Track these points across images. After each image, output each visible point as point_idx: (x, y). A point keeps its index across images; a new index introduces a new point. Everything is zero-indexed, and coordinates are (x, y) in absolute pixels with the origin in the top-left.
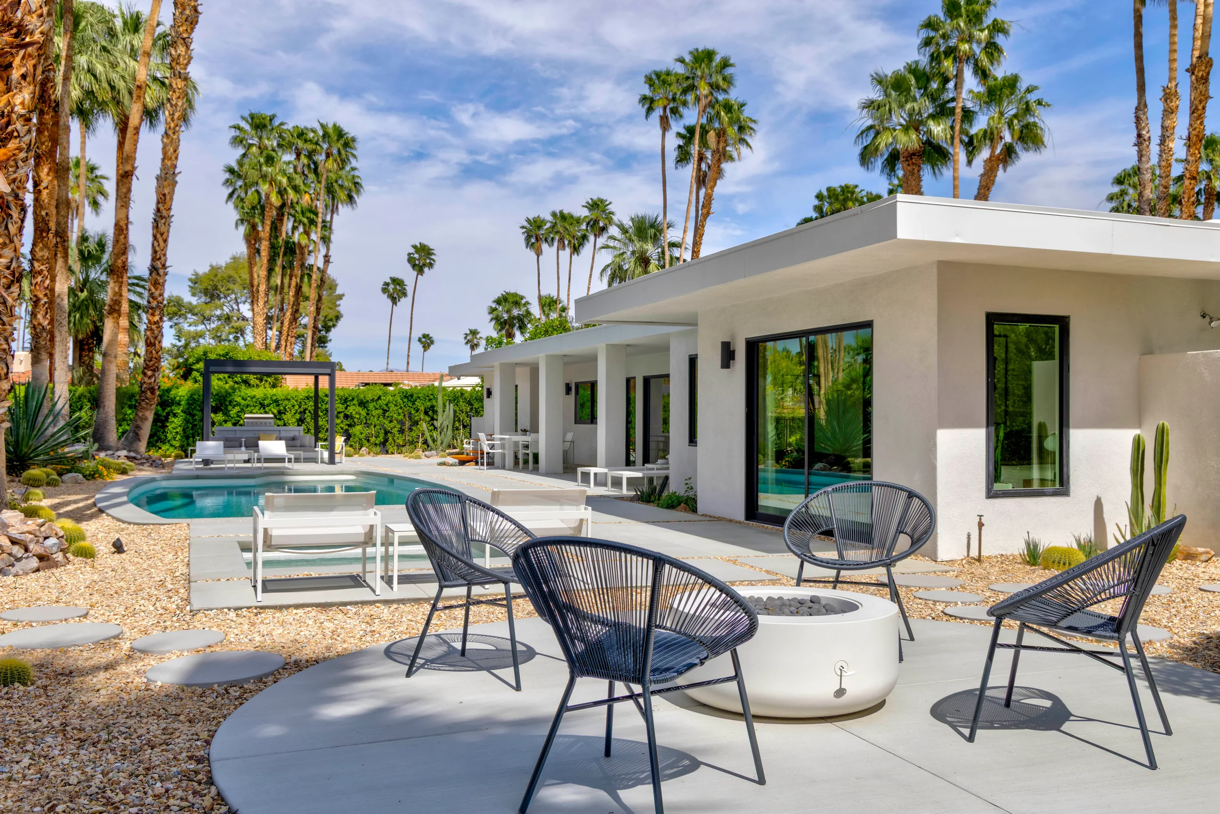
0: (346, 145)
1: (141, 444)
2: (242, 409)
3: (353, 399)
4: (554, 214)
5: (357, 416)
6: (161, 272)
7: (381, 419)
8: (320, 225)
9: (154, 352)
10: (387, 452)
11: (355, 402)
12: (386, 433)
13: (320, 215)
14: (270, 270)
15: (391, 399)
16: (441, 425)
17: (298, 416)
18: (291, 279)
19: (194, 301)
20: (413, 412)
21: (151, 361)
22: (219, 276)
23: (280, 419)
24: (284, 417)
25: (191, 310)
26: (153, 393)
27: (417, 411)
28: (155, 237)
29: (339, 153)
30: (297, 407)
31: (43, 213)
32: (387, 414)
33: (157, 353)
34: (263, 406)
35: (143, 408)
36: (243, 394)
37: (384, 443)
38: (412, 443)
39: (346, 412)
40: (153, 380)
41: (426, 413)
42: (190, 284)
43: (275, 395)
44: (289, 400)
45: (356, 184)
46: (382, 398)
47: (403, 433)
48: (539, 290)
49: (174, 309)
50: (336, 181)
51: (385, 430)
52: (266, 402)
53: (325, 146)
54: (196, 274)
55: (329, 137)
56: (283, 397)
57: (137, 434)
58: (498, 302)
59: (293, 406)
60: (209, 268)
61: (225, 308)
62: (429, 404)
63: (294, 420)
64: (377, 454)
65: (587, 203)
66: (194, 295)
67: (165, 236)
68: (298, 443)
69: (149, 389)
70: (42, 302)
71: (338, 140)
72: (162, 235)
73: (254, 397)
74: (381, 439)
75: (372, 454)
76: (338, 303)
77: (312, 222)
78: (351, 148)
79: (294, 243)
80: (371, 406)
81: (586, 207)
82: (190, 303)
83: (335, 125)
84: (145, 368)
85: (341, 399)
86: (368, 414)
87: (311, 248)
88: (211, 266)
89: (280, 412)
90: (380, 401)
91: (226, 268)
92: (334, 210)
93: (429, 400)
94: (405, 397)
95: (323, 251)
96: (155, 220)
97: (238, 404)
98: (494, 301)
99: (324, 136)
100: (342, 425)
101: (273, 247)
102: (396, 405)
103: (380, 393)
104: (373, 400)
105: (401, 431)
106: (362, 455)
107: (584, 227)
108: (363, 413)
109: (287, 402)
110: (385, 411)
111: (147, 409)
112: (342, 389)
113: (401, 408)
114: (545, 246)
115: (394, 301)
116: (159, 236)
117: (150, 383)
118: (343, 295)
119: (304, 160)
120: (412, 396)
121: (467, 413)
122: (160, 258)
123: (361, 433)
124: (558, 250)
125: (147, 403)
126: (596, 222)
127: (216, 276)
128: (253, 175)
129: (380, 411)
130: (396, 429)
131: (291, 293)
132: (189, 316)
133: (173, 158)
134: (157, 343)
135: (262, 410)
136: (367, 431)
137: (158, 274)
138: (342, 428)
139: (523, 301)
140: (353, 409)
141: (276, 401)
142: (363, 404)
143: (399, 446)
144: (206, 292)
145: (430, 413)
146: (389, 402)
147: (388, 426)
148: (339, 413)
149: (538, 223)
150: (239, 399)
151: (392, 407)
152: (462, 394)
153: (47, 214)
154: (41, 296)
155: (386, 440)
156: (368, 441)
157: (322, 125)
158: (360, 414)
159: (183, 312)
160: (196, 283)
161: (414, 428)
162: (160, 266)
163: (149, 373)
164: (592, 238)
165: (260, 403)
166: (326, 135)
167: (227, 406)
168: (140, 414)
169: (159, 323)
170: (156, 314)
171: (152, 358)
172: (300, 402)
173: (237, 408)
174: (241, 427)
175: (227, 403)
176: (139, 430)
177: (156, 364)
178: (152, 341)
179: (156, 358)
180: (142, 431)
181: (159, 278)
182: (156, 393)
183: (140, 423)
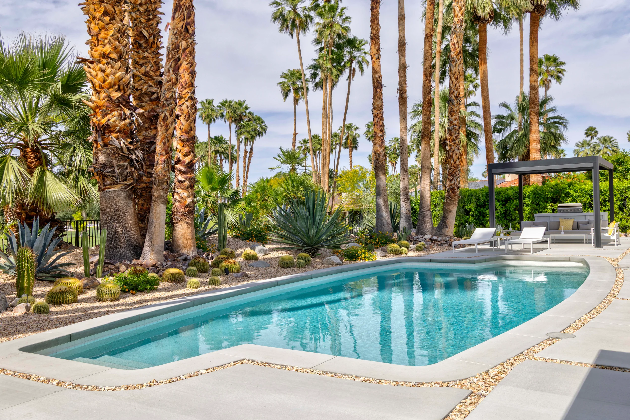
1: (447, 229)
2: (574, 199)
6: (455, 102)
9: (452, 162)
31: (377, 76)
33: (455, 163)
35: (448, 203)
40: (453, 183)
57: (445, 223)
67: (456, 75)
69: (452, 189)
70: (379, 135)
72: (454, 74)
73: (584, 189)
97: (572, 196)
111: (451, 204)
117: (452, 185)
122: (453, 93)
125: (450, 200)
133: (460, 15)
134: (454, 155)
137: (453, 104)
150: (571, 192)
154: (378, 132)
163: (451, 178)
167: (564, 197)
168: (447, 208)
169: (455, 140)
170: (452, 134)
171: (451, 166)
172: (622, 192)
173: (571, 199)
174: (555, 214)
175: (563, 195)
176: (446, 220)
177: (455, 171)
178: (451, 154)
179: (454, 167)
180: (448, 220)
181: (453, 107)
182: (456, 192)
183: (447, 215)
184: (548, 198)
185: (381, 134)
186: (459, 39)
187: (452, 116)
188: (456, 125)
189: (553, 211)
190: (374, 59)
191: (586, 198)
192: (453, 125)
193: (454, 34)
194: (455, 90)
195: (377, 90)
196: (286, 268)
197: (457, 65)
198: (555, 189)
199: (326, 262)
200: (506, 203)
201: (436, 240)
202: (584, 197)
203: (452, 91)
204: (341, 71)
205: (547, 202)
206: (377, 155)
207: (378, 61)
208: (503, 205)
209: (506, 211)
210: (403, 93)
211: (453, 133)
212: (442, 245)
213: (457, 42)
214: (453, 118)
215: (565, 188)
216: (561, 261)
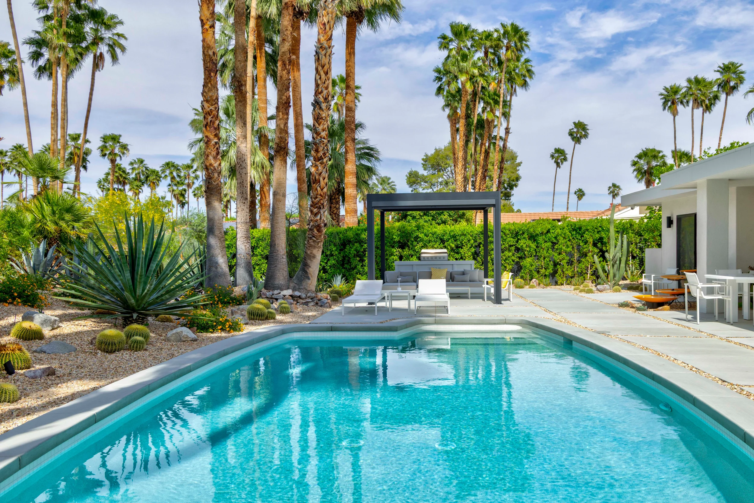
0: (521, 39)
1: (309, 282)
2: (425, 244)
3: (523, 233)
4: (689, 81)
5: (528, 249)
6: (324, 106)
7: (550, 251)
8: (501, 103)
9: (319, 188)
10: (556, 283)
11: (526, 235)
12: (555, 264)
13: (502, 96)
14: (467, 142)
15: (560, 231)
16: (614, 257)
17: (473, 250)
18: (481, 147)
19: (425, 173)
20: (582, 244)
21: (317, 198)
22: (441, 155)
23: (458, 253)
24: (461, 251)
25: (424, 179)
26: (319, 231)
27: (586, 243)
28: (317, 69)
29: (516, 46)
30: (472, 241)
31: (211, 53)
32: (556, 247)
33: (322, 190)
34: (443, 241)
35: (311, 246)
36: (425, 231)
37: (554, 274)
38: (581, 274)
39: (517, 245)
40: (319, 217)
41: (595, 245)
42: (423, 162)
43: (453, 231)
44: (465, 235)
45: (529, 71)
46: (551, 231)
47: (571, 265)
48: (675, 144)
49: (413, 179)
50: (514, 70)
51: (554, 262)
52: (445, 238)
53: (505, 42)
54: (426, 155)
55: (508, 34)
56: (460, 233)
57: (306, 272)
58: (640, 157)
59: (469, 241)
60: (434, 151)
61: (444, 177)
62: (597, 236)
63: (470, 254)
64: (547, 285)
65: (720, 67)
66: (425, 169)
67: (326, 68)
68: (467, 277)
69: (315, 227)
70: (213, 142)
71: (515, 35)
72: (323, 67)
73: (435, 233)
74: (550, 270)
75: (542, 285)
76: (518, 168)
77: (497, 102)
78: (526, 41)
79: (483, 120)
80: (540, 239)
81: (718, 71)
82: (423, 175)
83: (512, 24)
84: (311, 206)
85: (512, 234)
86: (537, 247)
87: (496, 123)
88: (436, 149)
89: (457, 247)
90: (549, 234)
91: (445, 149)
92: (513, 92)
93: (598, 232)
94: (574, 230)
95: (504, 125)
96: (316, 52)
97: (422, 240)
98: (637, 157)
99: (504, 34)
100: (513, 258)
101: (468, 125)
102: (564, 238)
103: (549, 226)
104: (542, 233)
105: (570, 263)
106: (532, 287)
107: (715, 89)
108: (533, 246)
109: (463, 237)
110: (554, 244)
111: (315, 247)
112: (513, 224)
113: (570, 240)
114: (680, 107)
115: (558, 165)
116: (320, 68)
117: (317, 221)
118: (521, 163)
119: (491, 57)
120: (580, 228)
121: (636, 244)
122: (322, 92)
123: (532, 265)
124: (693, 109)
125: (314, 241)
126: (728, 82)
127: (438, 155)
128: (454, 69)
129: (549, 244)
130: (565, 261)
131: (481, 158)
132: (422, 183)
134: (321, 179)
135: (442, 245)
136: (537, 263)
138: (513, 261)
139: (661, 155)
140: (523, 243)
141: (454, 237)
142: (533, 237)
143: (567, 277)
144: (433, 166)
145: (599, 245)
146: (558, 235)
147: (557, 258)
148: (511, 246)
149: (675, 90)
150: (422, 235)
151: (561, 240)
152: (631, 225)
153: (214, 53)
154: (212, 137)
155: (555, 272)
156: (538, 272)
157: (503, 26)
158: (530, 247)
159: (419, 181)
160: (426, 161)
161: (583, 260)
162: (322, 99)
163: (315, 210)
164: (723, 96)
165: (441, 239)
166: (506, 33)
167: (412, 242)
168: (309, 252)
169: (323, 159)
170: (319, 150)
171: (317, 195)
172: (475, 237)
173: (421, 244)
174: (403, 262)
175: (413, 240)
176: (308, 268)
177: (322, 201)
178: (317, 177)
179: (321, 195)
180: (310, 269)
181: (321, 112)
182: (322, 231)
183: (309, 261)
184: (394, 242)
185: (216, 140)
186: (330, 18)
187: (319, 125)
188: (324, 138)
189: (401, 258)
190: (207, 27)
191: (438, 243)
192: (321, 137)
193: (324, 9)
194: (324, 89)
195: (210, 74)
196: (111, 352)
197: (327, 54)
198: (404, 232)
199: (172, 338)
200: (345, 248)
201: (299, 297)
202: (436, 242)
203: (320, 90)
204: (81, 55)
205: (393, 247)
206: (210, 171)
207: (212, 29)
208: (341, 250)
209: (344, 257)
210: (242, 85)
211: (321, 149)
212: (306, 303)
213: (328, 22)
214: (321, 128)
215: (414, 231)
216: (495, 324)
